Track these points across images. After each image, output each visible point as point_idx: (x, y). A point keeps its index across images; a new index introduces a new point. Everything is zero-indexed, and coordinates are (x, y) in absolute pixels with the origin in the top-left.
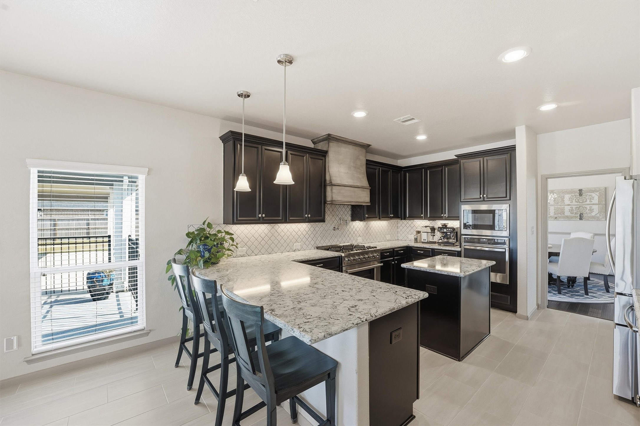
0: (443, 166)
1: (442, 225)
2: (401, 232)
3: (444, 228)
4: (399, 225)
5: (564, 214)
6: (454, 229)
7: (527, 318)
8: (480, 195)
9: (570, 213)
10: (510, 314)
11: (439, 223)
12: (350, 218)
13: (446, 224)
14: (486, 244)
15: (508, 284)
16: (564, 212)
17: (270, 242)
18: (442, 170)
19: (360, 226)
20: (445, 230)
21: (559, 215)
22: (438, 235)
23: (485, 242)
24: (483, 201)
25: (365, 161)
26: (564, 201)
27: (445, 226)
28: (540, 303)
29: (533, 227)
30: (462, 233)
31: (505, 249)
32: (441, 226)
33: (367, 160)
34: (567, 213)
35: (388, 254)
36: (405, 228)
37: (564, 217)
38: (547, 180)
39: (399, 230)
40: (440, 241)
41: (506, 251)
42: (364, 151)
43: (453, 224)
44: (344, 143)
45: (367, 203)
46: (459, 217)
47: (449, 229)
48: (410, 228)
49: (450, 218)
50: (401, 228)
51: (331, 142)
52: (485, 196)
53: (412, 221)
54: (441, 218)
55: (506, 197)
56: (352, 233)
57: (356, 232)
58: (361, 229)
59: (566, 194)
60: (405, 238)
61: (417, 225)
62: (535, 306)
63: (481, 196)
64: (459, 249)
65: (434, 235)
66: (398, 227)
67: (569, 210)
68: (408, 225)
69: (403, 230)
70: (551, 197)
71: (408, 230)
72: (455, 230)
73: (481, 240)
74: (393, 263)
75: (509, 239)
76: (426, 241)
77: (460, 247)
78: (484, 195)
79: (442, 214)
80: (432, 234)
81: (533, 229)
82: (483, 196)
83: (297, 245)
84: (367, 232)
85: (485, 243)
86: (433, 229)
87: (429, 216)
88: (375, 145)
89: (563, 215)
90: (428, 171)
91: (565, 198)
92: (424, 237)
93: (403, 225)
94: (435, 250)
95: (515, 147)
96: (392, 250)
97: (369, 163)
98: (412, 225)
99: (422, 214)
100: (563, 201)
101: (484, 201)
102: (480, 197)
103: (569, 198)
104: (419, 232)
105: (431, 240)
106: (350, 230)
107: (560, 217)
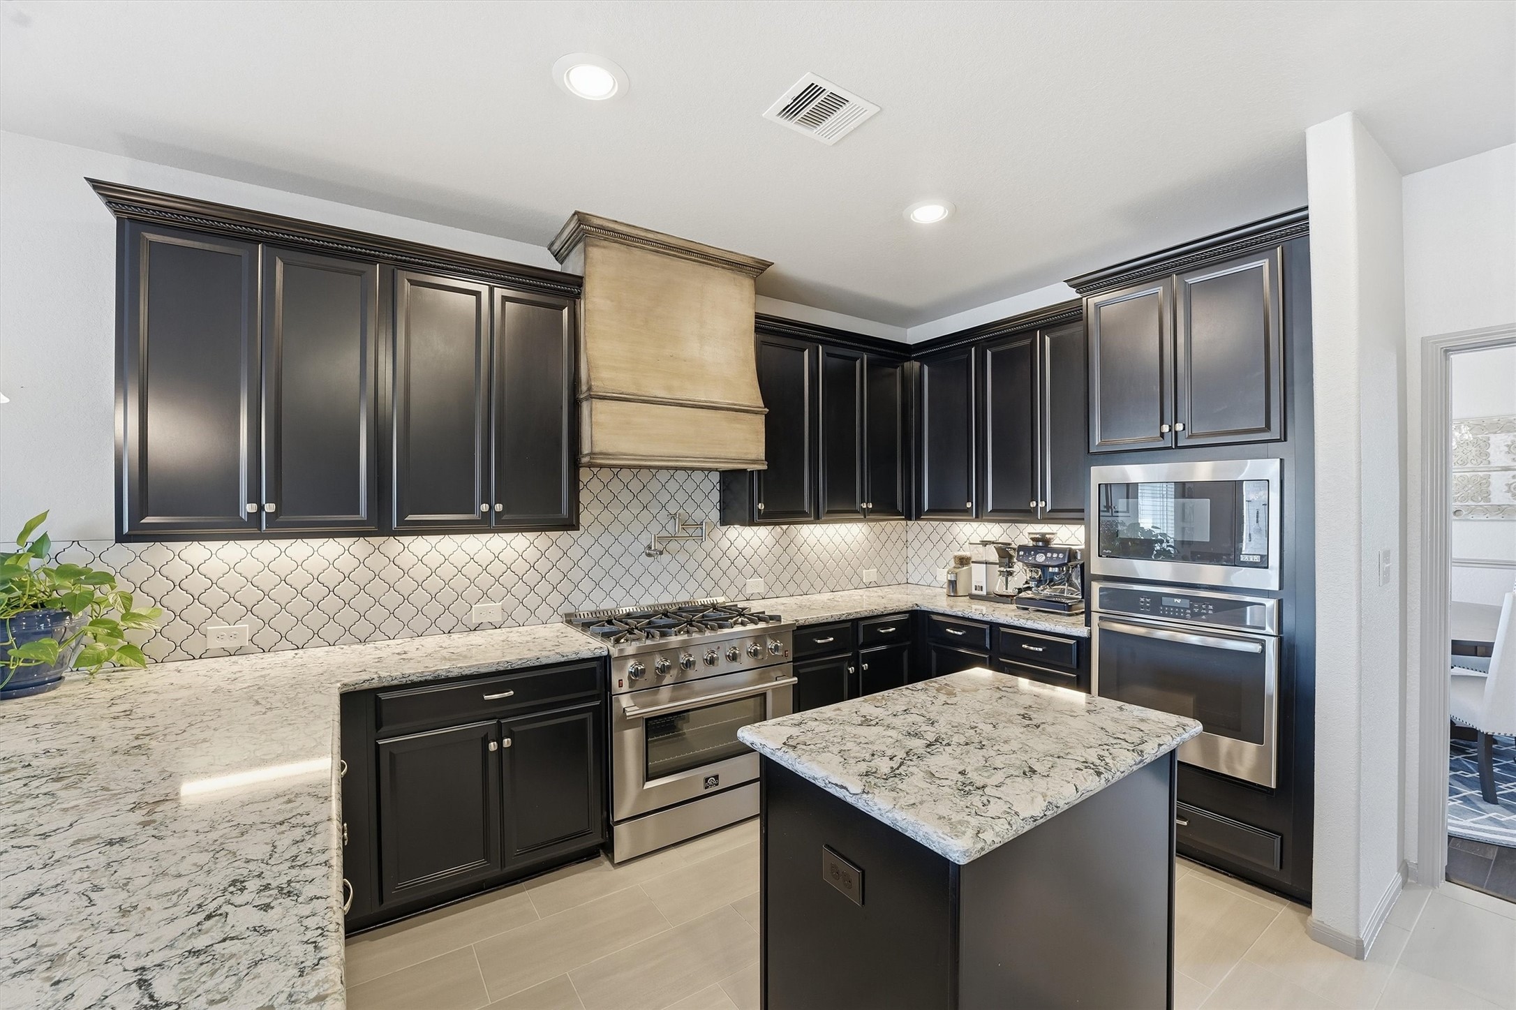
0: (1034, 330)
1: (1033, 539)
2: (916, 560)
3: (1036, 550)
4: (911, 537)
5: (1487, 499)
6: (1072, 555)
7: (1357, 951)
8: (1162, 423)
9: (1510, 494)
10: (1280, 910)
11: (1024, 533)
12: (715, 515)
13: (1047, 536)
14: (1184, 618)
15: (1273, 786)
16: (1489, 493)
17: (362, 601)
18: (1033, 344)
19: (755, 542)
20: (1041, 558)
21: (1470, 503)
22: (1021, 575)
23: (1179, 608)
24: (1171, 448)
25: (753, 320)
26: (1487, 455)
27: (1043, 543)
28: (1413, 859)
29: (1387, 554)
30: (1092, 573)
31: (1263, 643)
32: (1031, 543)
33: (758, 316)
34: (1499, 496)
35: (831, 639)
36: (929, 545)
37: (1486, 511)
38: (1447, 358)
39: (911, 552)
40: (1028, 594)
41: (1263, 651)
42: (747, 284)
43: (1068, 536)
44: (657, 252)
45: (754, 462)
46: (1082, 511)
47: (1055, 555)
48: (942, 545)
49: (1059, 514)
50: (916, 544)
51: (597, 246)
52: (1179, 427)
53: (948, 524)
54: (1028, 515)
55: (1268, 427)
56: (725, 563)
57: (740, 562)
58: (763, 551)
59: (1495, 433)
60: (929, 579)
61: (962, 538)
62: (1395, 878)
63: (1166, 428)
64: (1082, 631)
65: (1010, 574)
66: (908, 544)
67: (1507, 485)
68: (935, 537)
69: (922, 553)
70: (1460, 435)
71: (935, 554)
72: (1075, 558)
73: (1165, 601)
74: (852, 670)
75: (1280, 603)
76: (984, 593)
77: (1088, 623)
78: (1176, 422)
79: (1032, 501)
80: (1002, 569)
81: (1387, 561)
82: (1170, 430)
83: (489, 610)
84: (785, 559)
85: (1179, 612)
86: (1006, 554)
87: (990, 508)
88: (786, 263)
89: (1482, 503)
90: (989, 353)
91: (1492, 446)
92: (978, 575)
93: (922, 537)
94: (1003, 629)
95: (1307, 217)
96: (849, 625)
97: (766, 328)
98: (949, 538)
99: (970, 500)
100: (1484, 454)
101: (1177, 447)
102: (1162, 435)
103: (1508, 446)
104: (963, 561)
105: (999, 588)
106: (717, 554)
107: (1471, 510)
